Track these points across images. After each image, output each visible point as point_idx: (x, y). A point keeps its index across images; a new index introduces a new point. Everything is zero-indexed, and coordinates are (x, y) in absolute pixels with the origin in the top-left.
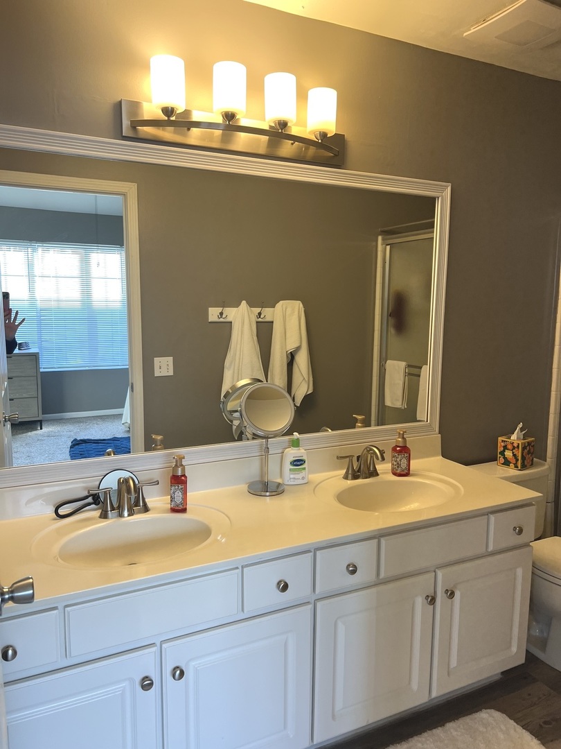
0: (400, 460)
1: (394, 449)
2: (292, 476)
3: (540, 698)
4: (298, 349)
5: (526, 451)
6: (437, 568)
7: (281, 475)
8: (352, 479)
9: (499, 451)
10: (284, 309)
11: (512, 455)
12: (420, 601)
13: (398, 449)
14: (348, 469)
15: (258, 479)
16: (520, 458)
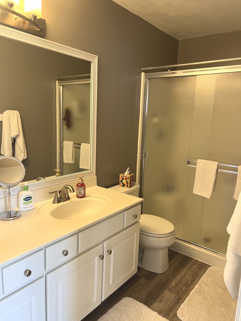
0: (81, 190)
1: (77, 185)
2: (24, 206)
3: (143, 285)
4: (18, 136)
5: (131, 179)
6: (104, 241)
7: (18, 206)
8: (57, 203)
9: (120, 180)
10: (9, 115)
11: (126, 182)
12: (97, 259)
13: (79, 185)
14: (55, 198)
15: (4, 210)
16: (129, 183)
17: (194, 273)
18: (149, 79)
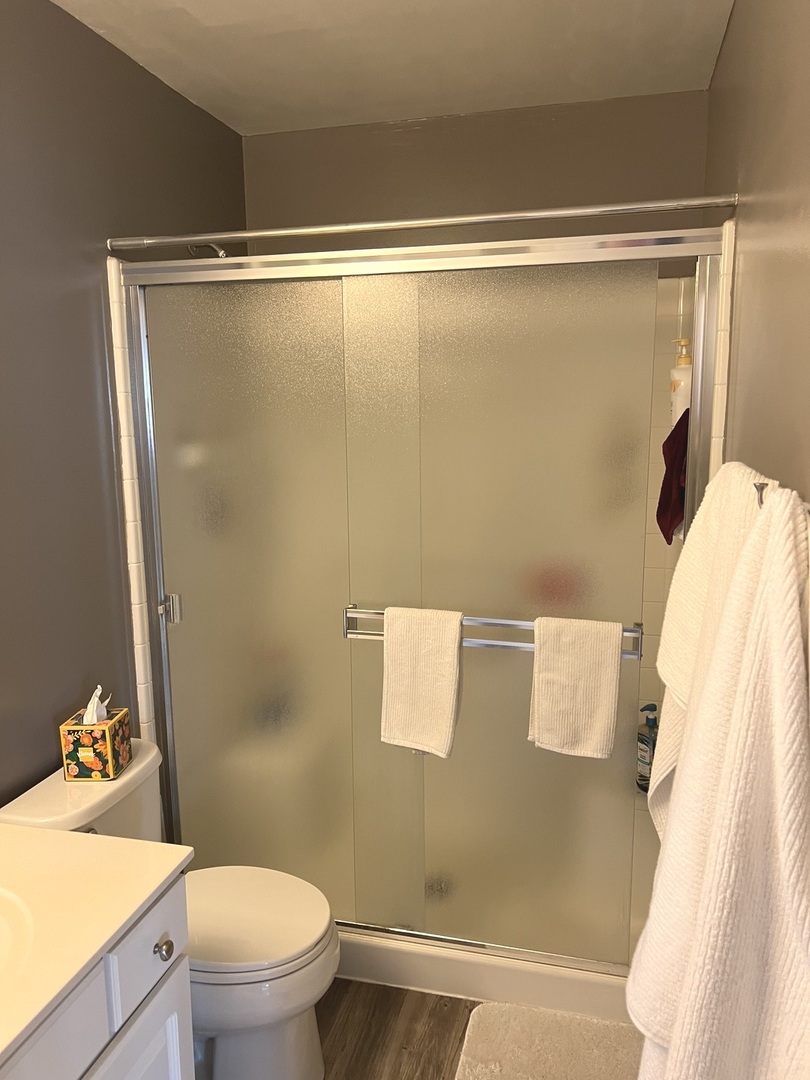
5: (118, 738)
9: (65, 753)
11: (92, 754)
17: (422, 1060)
18: (143, 287)
